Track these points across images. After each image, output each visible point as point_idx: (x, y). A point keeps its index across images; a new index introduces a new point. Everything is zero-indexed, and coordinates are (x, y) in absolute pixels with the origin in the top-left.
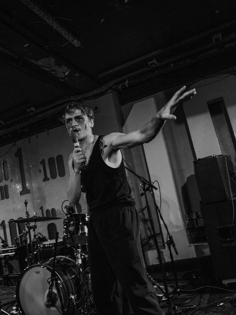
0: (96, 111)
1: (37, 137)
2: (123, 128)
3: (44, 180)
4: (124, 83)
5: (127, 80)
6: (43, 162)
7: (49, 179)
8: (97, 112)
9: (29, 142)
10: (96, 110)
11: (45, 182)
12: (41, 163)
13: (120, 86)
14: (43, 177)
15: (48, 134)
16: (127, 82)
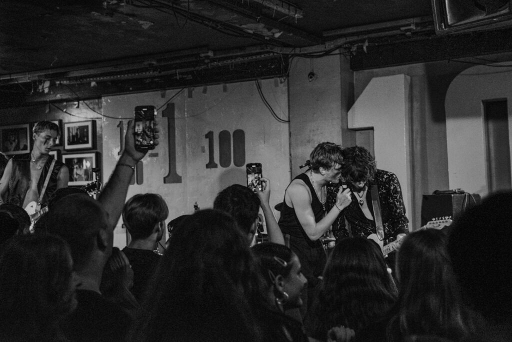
0: (310, 80)
1: (205, 91)
2: (348, 113)
3: (208, 166)
4: (362, 44)
5: (367, 41)
6: (210, 136)
7: (216, 166)
8: (312, 80)
9: (190, 96)
10: (311, 78)
11: (209, 169)
12: (207, 136)
13: (354, 49)
14: (208, 162)
15: (225, 90)
16: (367, 44)
